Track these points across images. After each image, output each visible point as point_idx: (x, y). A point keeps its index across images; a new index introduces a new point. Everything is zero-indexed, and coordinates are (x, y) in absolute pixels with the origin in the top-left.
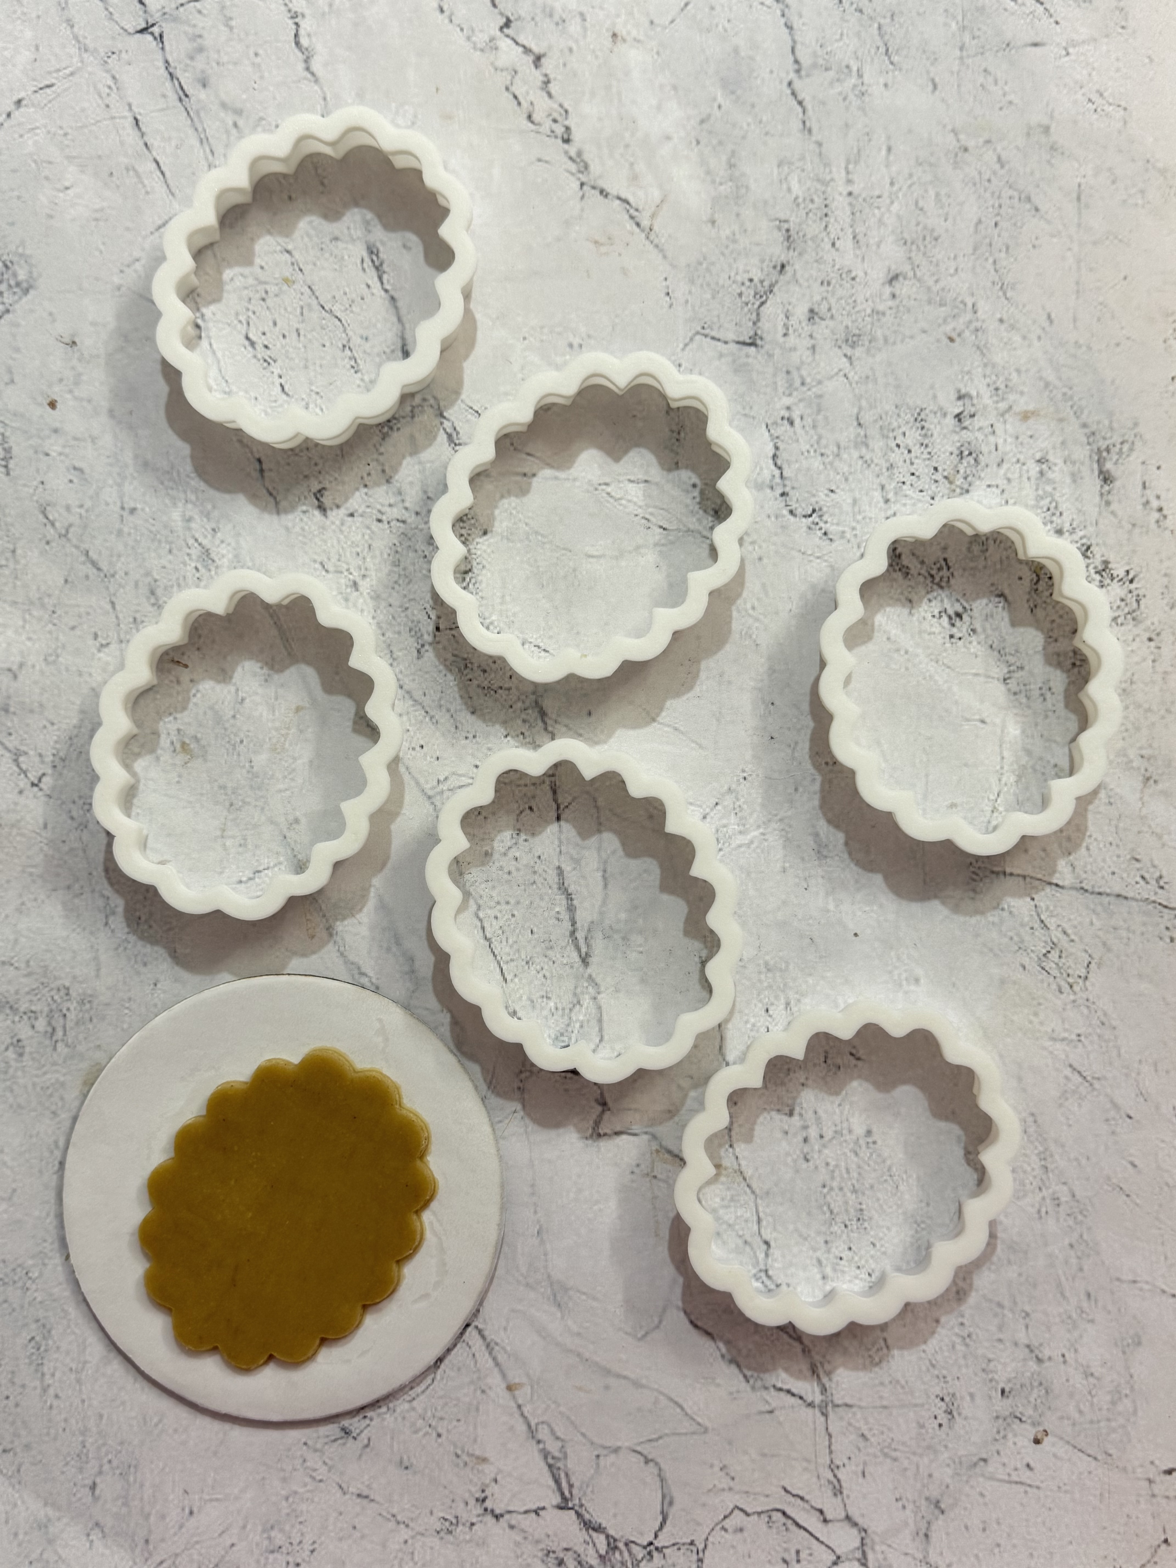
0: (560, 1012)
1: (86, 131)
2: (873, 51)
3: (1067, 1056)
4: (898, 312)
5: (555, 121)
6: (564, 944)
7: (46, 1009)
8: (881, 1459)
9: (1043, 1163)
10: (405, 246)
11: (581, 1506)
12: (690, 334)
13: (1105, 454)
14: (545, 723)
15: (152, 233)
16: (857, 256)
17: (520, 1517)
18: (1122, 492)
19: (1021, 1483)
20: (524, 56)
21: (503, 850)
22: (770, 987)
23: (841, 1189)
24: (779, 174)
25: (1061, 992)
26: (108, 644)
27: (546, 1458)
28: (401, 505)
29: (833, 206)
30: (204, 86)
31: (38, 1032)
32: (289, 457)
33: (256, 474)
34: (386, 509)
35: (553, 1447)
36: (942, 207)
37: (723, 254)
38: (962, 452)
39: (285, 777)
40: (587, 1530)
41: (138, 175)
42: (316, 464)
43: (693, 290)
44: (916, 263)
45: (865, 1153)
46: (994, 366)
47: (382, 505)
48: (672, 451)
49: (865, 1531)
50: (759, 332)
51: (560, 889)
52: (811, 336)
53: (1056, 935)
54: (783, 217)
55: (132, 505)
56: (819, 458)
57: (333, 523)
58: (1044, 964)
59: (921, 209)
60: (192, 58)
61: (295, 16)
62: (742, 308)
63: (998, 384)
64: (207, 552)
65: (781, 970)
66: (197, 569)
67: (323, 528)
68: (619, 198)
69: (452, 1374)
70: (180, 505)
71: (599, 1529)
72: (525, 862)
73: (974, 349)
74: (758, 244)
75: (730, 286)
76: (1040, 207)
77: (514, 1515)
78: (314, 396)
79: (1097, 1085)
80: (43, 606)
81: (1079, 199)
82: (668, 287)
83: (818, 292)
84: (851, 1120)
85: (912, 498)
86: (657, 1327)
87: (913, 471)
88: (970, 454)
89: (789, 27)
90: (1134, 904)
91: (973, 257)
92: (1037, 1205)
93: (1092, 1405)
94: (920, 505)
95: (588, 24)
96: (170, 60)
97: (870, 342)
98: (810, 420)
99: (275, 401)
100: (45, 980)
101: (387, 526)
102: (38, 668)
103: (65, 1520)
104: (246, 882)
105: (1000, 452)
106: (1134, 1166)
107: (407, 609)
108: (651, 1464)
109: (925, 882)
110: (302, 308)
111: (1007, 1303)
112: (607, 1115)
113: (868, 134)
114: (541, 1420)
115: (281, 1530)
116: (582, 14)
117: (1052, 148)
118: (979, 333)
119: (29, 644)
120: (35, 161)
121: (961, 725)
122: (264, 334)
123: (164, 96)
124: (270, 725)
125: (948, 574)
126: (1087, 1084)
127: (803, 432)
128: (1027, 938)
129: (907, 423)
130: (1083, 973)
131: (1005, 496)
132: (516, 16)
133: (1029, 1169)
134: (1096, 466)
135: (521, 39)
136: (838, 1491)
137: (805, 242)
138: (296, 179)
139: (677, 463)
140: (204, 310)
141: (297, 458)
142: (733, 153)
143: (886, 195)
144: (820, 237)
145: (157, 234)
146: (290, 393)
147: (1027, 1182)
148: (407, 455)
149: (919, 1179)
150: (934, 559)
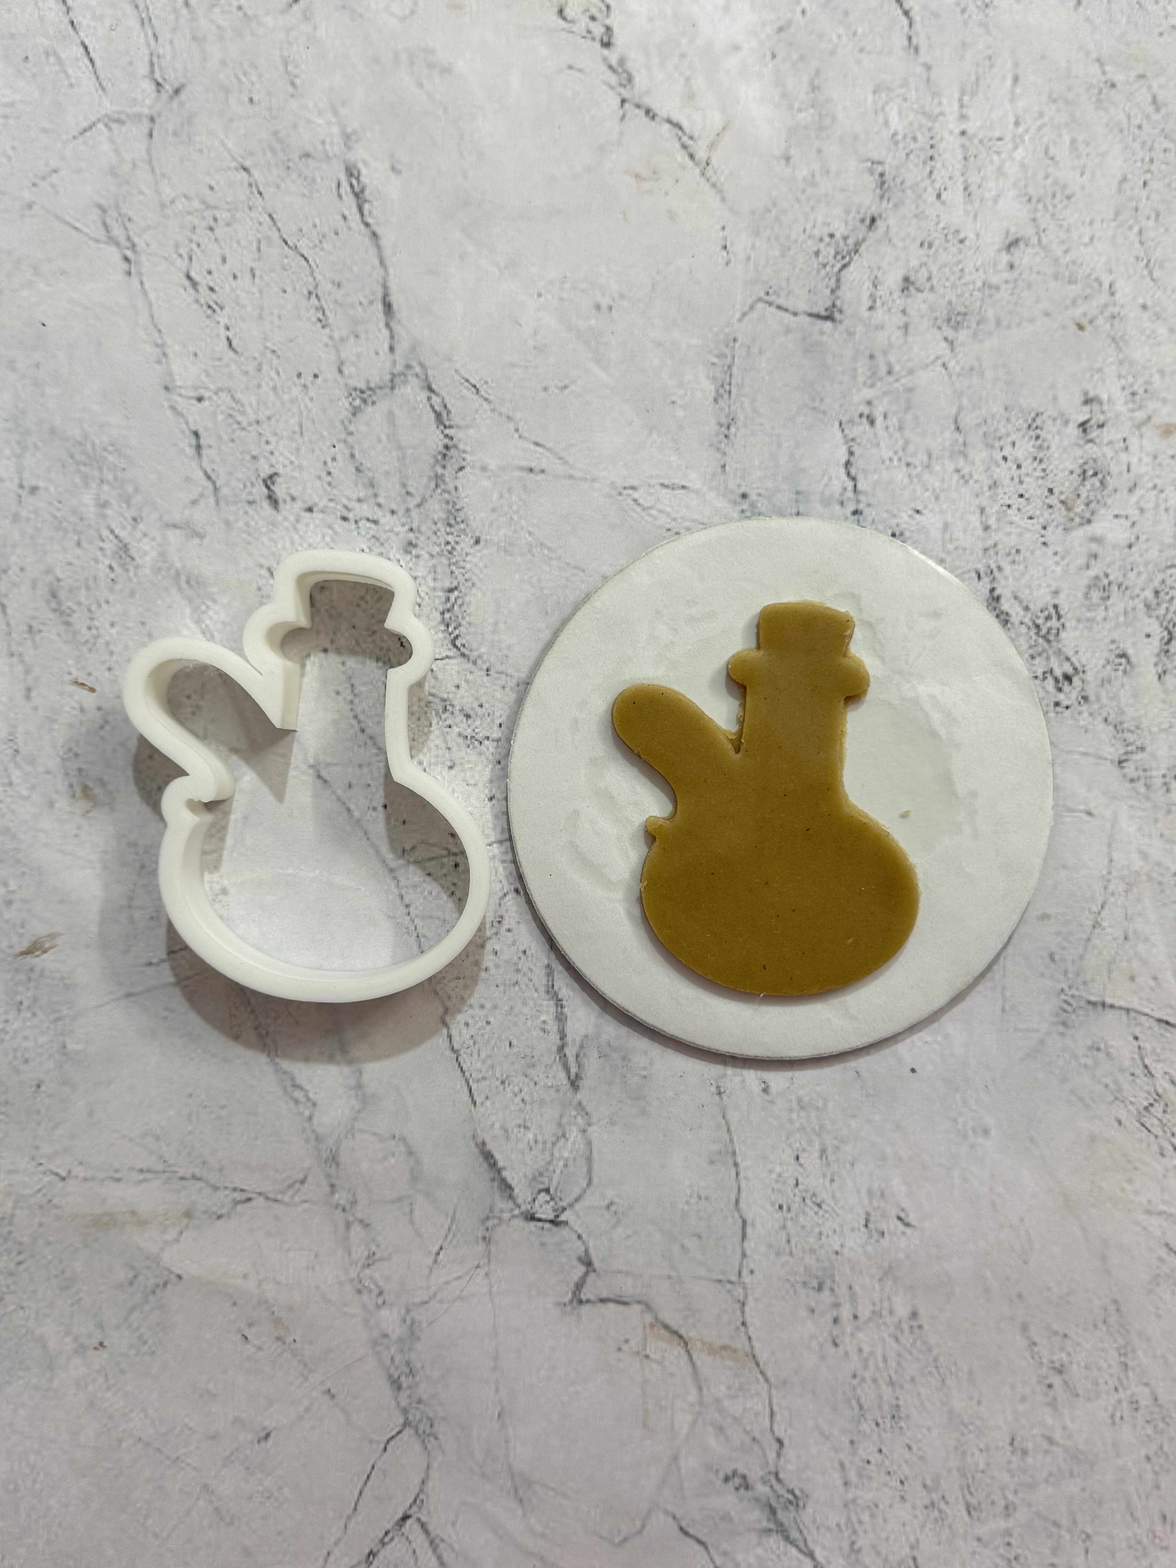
0: (540, 1146)
3: (1164, 1233)
4: (1015, 288)
5: (593, 18)
6: (549, 1062)
9: (1122, 1359)
10: (393, 169)
12: (750, 301)
16: (967, 213)
22: (802, 1129)
23: (875, 1381)
24: (874, 102)
25: (1163, 1155)
28: (372, 500)
29: (942, 147)
32: (234, 431)
33: (191, 451)
34: (353, 504)
36: (1078, 157)
37: (798, 200)
38: (1084, 472)
41: (60, 62)
42: (268, 443)
43: (757, 245)
44: (1043, 226)
45: (906, 1339)
46: (1131, 363)
47: (349, 499)
48: (718, 449)
50: (838, 303)
51: (548, 992)
52: (904, 312)
53: (1163, 1084)
54: (876, 157)
55: (34, 482)
56: (904, 469)
57: (286, 519)
58: (1144, 1120)
59: (1052, 159)
62: (818, 271)
63: (1136, 388)
64: (125, 548)
65: (818, 1109)
66: (111, 568)
67: (274, 524)
68: (669, 121)
70: (94, 485)
72: (506, 957)
73: (1108, 341)
74: (843, 190)
75: (804, 242)
78: (269, 355)
82: (725, 239)
83: (915, 256)
84: (893, 1299)
85: (1018, 526)
86: (640, 1532)
87: (1021, 492)
88: (1095, 474)
91: (1113, 224)
92: (1110, 1409)
94: (1028, 535)
97: (978, 323)
98: (895, 419)
99: (220, 359)
101: (354, 526)
104: (157, 964)
105: (1132, 474)
107: (374, 632)
109: (1003, 1010)
110: (259, 242)
111: (1065, 1522)
112: (592, 1277)
113: (990, 58)
118: (1116, 321)
121: (1062, 817)
122: (210, 273)
125: (1058, 625)
127: (886, 435)
128: (1126, 1086)
129: (1019, 430)
131: (1135, 530)
133: (1104, 1366)
137: (903, 191)
138: (260, 76)
139: (724, 466)
140: (136, 240)
141: (244, 434)
142: (818, 73)
143: (1008, 137)
144: (923, 185)
145: (81, 139)
146: (239, 350)
147: (1101, 1380)
148: (384, 437)
149: (971, 1372)
150: (1040, 605)
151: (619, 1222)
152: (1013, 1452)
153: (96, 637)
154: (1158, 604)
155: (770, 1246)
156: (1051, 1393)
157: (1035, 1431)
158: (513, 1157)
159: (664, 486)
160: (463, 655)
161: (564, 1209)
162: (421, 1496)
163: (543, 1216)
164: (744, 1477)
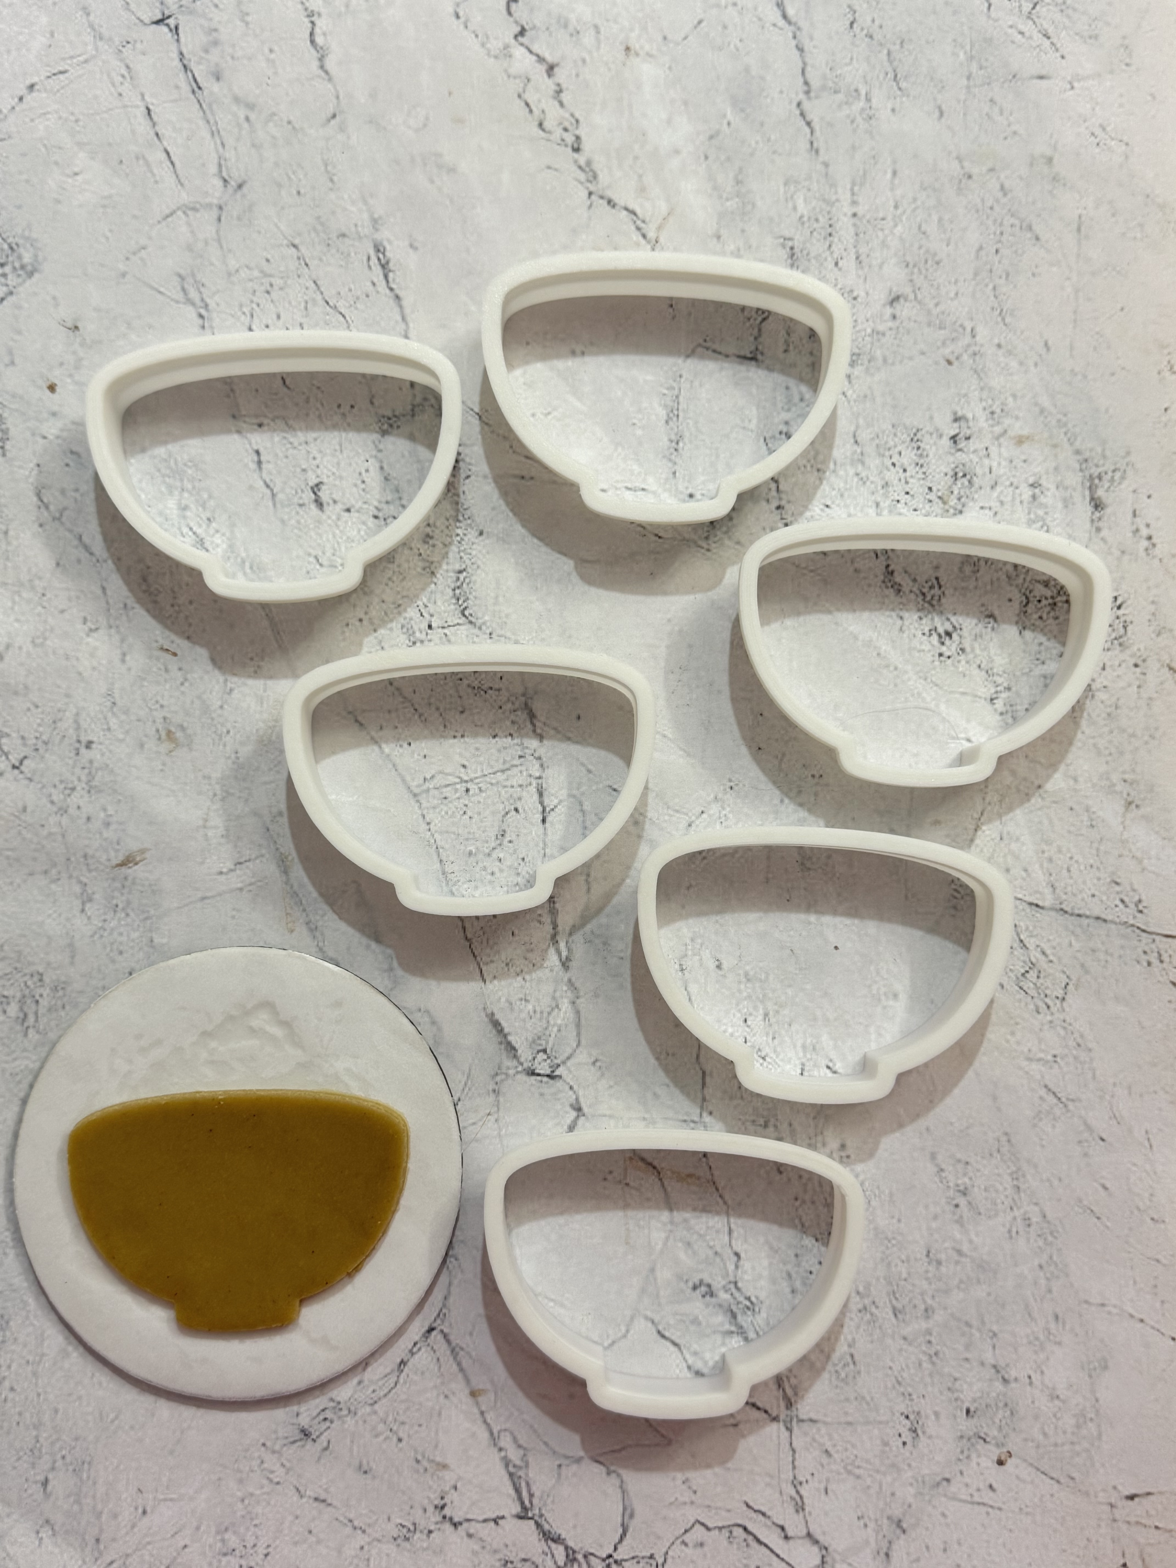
0: (538, 1015)
1: (98, 118)
2: (881, 77)
3: (1043, 1077)
4: (898, 333)
5: (566, 130)
6: (545, 947)
7: (18, 995)
8: (844, 1476)
9: (1015, 1182)
10: (411, 246)
11: (541, 1516)
12: (692, 346)
13: (1097, 481)
14: (534, 725)
15: (159, 222)
16: (859, 277)
17: (479, 1526)
18: (1113, 519)
19: (984, 1504)
20: (537, 65)
21: (487, 851)
22: (749, 997)
23: (813, 1202)
24: (785, 192)
25: (1038, 1012)
26: (97, 629)
27: (507, 1466)
28: (397, 502)
29: (837, 226)
30: (218, 79)
31: (9, 1017)
32: (287, 450)
33: (253, 466)
34: (382, 506)
35: (514, 1455)
36: (944, 232)
38: (956, 474)
39: (270, 770)
40: (546, 1540)
41: (147, 164)
42: (314, 458)
44: (918, 285)
46: (990, 389)
47: (379, 502)
48: (670, 460)
49: (826, 1549)
50: (760, 347)
52: (811, 353)
53: (1035, 955)
54: (787, 234)
56: (816, 473)
57: (329, 517)
58: (1022, 984)
59: (924, 233)
60: (206, 51)
61: (311, 15)
62: (744, 322)
63: (994, 408)
65: (761, 980)
67: (319, 522)
68: (626, 209)
69: (415, 1378)
70: (176, 493)
71: (557, 1540)
72: (509, 863)
73: (972, 372)
76: (1041, 236)
77: (473, 1523)
78: (315, 390)
79: (1071, 1106)
80: (33, 588)
81: (1079, 230)
84: (826, 1134)
85: (906, 516)
86: (625, 1336)
87: (907, 490)
88: (964, 475)
89: (800, 49)
90: (1113, 926)
91: (973, 283)
92: (1008, 1225)
93: (1056, 1428)
95: (602, 37)
96: (185, 51)
97: (869, 361)
99: (276, 394)
100: (18, 965)
101: (383, 523)
102: (25, 650)
103: (15, 1517)
104: (226, 874)
105: (993, 474)
106: (1105, 1188)
107: (399, 606)
108: (613, 1475)
109: (906, 897)
110: (306, 302)
111: (975, 1323)
112: (582, 1120)
113: (874, 157)
114: (503, 1427)
115: (235, 1533)
116: (596, 27)
117: (1054, 178)
118: (977, 358)
119: (16, 625)
120: (45, 146)
121: (947, 743)
122: (268, 327)
123: (177, 87)
124: (257, 716)
125: (940, 592)
126: (1061, 1105)
129: (903, 442)
130: (1060, 994)
131: (997, 518)
132: (531, 25)
133: (1001, 1188)
134: (1087, 493)
135: (535, 48)
136: (800, 1507)
137: (809, 260)
138: (306, 175)
139: (674, 473)
140: (208, 301)
141: (295, 452)
142: (741, 170)
143: (889, 218)
144: (824, 256)
145: (164, 223)
146: (291, 387)
147: (999, 1201)
148: (406, 453)
149: (891, 1195)
150: (925, 577)
151: (603, 1075)
152: (929, 1263)
153: (178, 612)
154: (1017, 576)
155: (725, 1092)
156: (958, 1211)
157: (947, 1245)
158: (517, 1024)
159: (628, 488)
160: (471, 622)
161: (558, 1066)
162: (444, 1311)
163: (542, 1072)
164: (709, 1286)
